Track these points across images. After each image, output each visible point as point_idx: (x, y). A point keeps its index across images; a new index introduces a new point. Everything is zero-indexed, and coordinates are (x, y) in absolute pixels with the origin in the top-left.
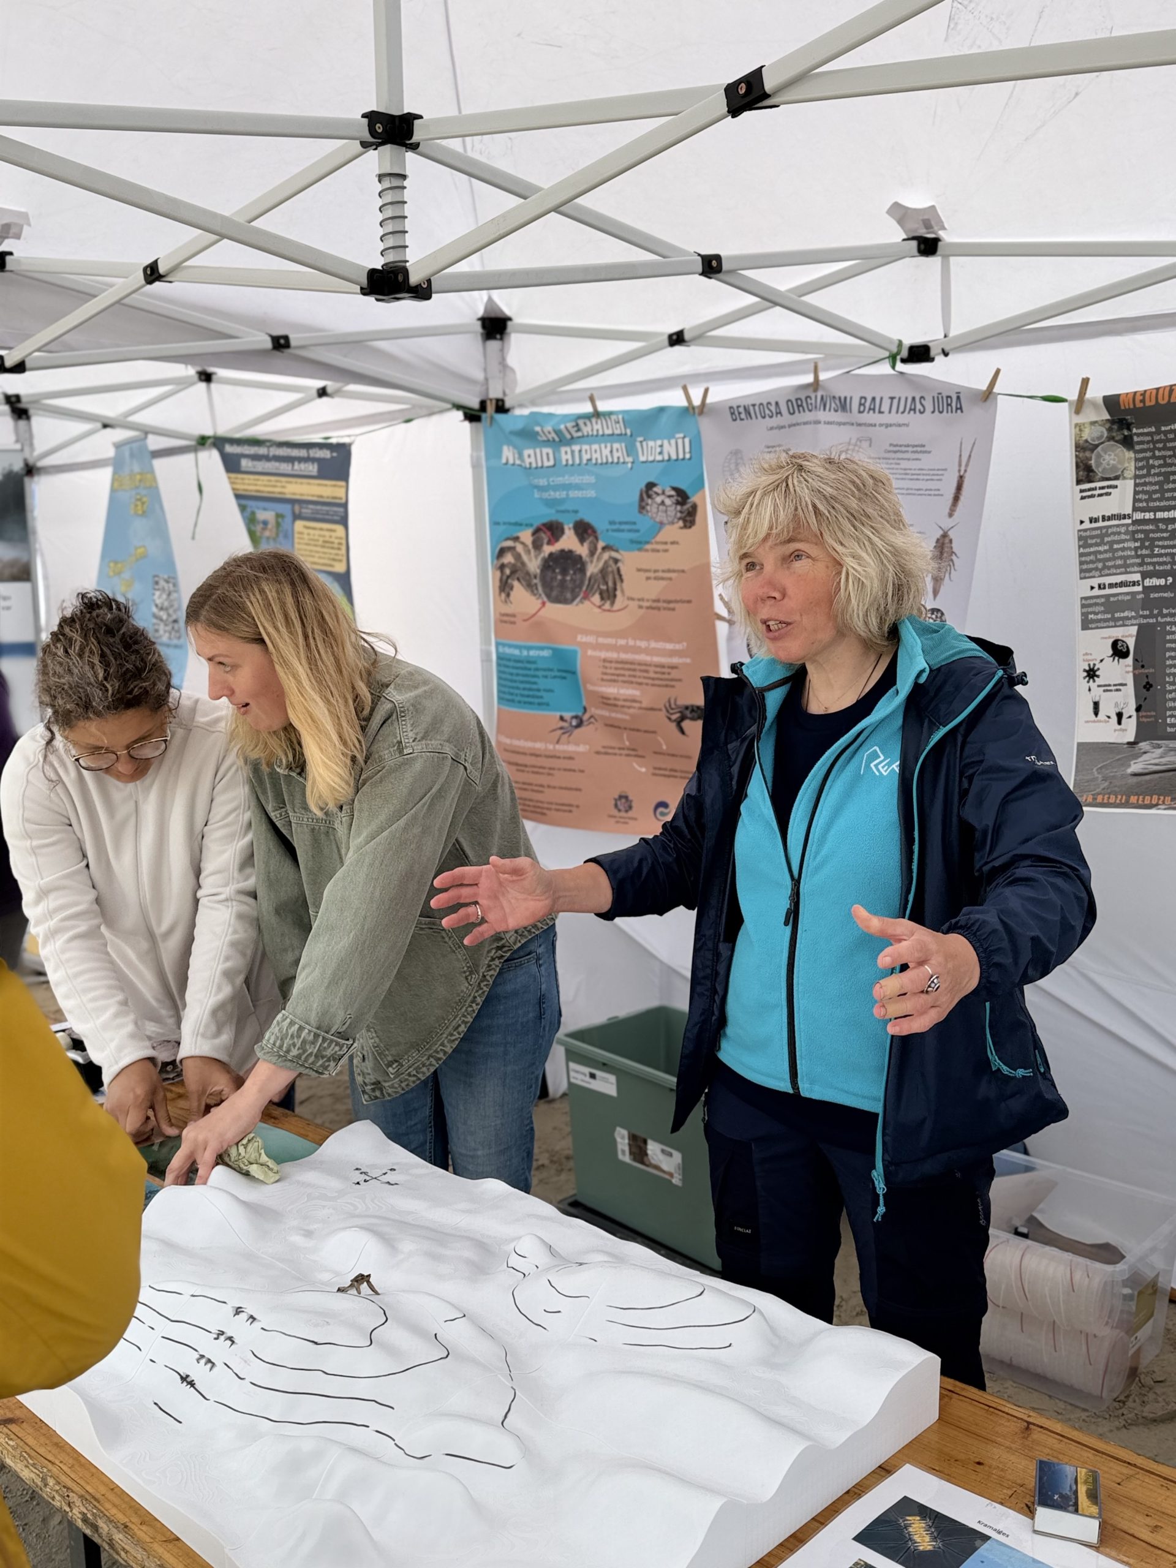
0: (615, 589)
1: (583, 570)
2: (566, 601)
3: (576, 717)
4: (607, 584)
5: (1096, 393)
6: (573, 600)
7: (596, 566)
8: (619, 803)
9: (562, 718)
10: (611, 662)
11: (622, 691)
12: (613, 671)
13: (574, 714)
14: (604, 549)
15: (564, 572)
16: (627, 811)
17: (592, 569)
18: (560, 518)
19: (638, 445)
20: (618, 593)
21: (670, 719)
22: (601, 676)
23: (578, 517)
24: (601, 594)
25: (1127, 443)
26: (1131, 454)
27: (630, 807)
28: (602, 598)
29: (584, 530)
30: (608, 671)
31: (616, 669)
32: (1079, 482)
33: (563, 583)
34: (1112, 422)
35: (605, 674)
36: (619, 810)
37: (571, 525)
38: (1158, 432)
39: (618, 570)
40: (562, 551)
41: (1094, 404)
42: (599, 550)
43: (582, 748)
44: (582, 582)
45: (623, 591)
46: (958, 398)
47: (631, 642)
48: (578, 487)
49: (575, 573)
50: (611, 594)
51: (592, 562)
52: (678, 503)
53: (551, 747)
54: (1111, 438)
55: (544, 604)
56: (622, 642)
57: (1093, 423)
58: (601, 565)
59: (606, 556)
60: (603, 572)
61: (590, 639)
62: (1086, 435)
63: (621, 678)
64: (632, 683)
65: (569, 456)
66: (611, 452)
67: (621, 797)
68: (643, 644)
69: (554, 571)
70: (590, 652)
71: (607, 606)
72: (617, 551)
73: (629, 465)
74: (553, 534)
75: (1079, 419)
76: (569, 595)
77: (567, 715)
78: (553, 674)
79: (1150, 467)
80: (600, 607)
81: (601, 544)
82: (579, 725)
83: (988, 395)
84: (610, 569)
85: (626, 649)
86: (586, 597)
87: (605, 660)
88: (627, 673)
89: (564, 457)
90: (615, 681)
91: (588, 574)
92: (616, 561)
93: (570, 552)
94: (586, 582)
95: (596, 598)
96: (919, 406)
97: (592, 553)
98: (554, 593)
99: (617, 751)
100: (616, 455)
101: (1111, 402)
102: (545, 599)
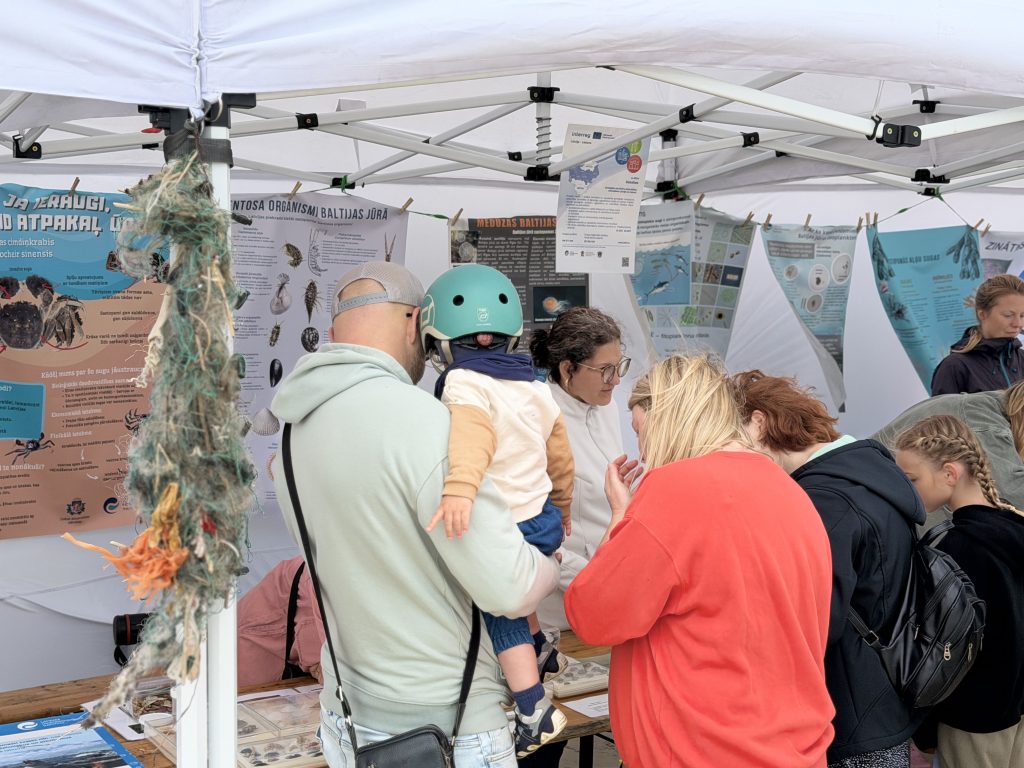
0: (73, 331)
1: (39, 318)
2: (26, 346)
3: (33, 442)
4: (64, 328)
5: (465, 217)
6: (33, 345)
7: (51, 314)
8: (72, 508)
9: (18, 443)
10: (72, 390)
11: (84, 412)
12: (75, 398)
13: (31, 439)
14: (59, 299)
15: (22, 321)
16: (79, 513)
17: (47, 316)
18: (14, 275)
19: (113, 220)
20: (76, 334)
21: (128, 427)
22: (65, 404)
23: (31, 274)
24: (57, 336)
25: (475, 243)
26: (475, 250)
27: (83, 509)
28: (59, 340)
29: (37, 284)
30: (71, 398)
31: (77, 395)
32: (453, 261)
33: (22, 331)
34: (469, 232)
35: (69, 401)
36: (72, 514)
37: (24, 281)
38: (493, 240)
39: (77, 314)
40: (19, 303)
41: (463, 221)
42: (55, 300)
43: (37, 467)
44: (40, 328)
45: (81, 332)
46: (386, 212)
47: (90, 372)
48: (31, 249)
49: (32, 321)
50: (68, 335)
51: (46, 310)
52: (153, 264)
53: (7, 468)
54: (467, 240)
55: (4, 347)
56: (82, 373)
57: (460, 232)
58: (56, 312)
59: (62, 304)
60: (59, 318)
61: (53, 375)
62: (456, 238)
63: (82, 402)
64: (93, 404)
65: (25, 223)
66: (78, 222)
67: (74, 503)
68: (104, 372)
69: (11, 320)
70: (54, 386)
71: (65, 345)
72: (76, 300)
73: (96, 233)
74: (7, 289)
75: (453, 228)
76: (29, 341)
77: (24, 440)
78: (11, 406)
79: (483, 257)
80: (57, 347)
81: (56, 296)
82: (35, 449)
83: (402, 212)
84: (67, 315)
85: (84, 378)
86: (44, 340)
87: (66, 390)
88: (87, 397)
89: (20, 224)
90: (77, 405)
91: (44, 321)
92: (74, 308)
93: (26, 303)
94: (43, 329)
95: (53, 340)
96: (359, 215)
97: (46, 303)
98: (14, 339)
99: (73, 467)
100: (82, 224)
101: (472, 222)
102: (5, 344)
